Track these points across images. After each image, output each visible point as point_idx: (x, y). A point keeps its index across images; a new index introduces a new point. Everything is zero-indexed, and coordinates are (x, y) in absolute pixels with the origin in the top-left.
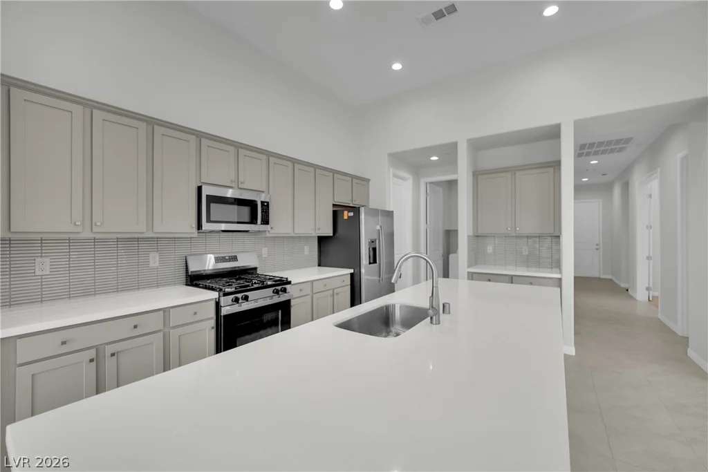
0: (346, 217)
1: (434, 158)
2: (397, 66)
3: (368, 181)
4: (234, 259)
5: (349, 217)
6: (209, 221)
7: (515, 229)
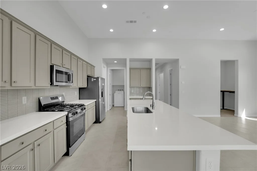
0: (92, 80)
1: (116, 62)
2: (111, 30)
3: (94, 67)
4: (57, 98)
5: (94, 80)
6: (56, 81)
7: (141, 85)
